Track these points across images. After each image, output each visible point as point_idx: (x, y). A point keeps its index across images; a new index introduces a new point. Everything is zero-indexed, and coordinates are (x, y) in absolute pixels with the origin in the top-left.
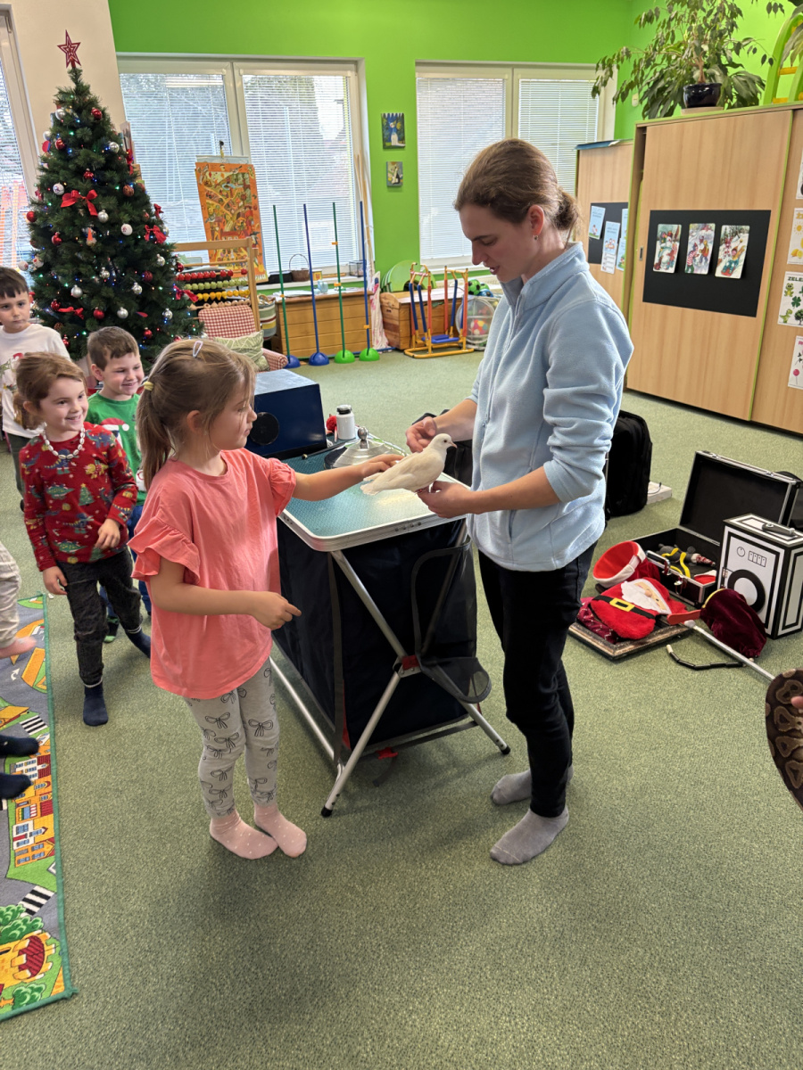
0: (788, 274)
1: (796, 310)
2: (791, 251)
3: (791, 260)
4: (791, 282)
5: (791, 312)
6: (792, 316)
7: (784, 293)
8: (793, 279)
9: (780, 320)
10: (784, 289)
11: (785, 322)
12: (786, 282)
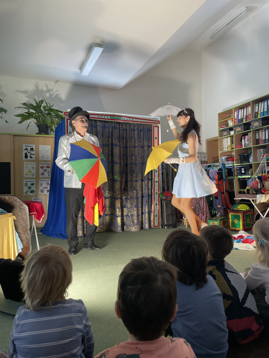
0: (24, 181)
1: (30, 190)
2: (24, 174)
3: (25, 176)
4: (26, 182)
5: (28, 191)
6: (29, 192)
7: (24, 186)
8: (27, 182)
9: (25, 194)
10: (24, 185)
11: (27, 194)
12: (24, 183)
